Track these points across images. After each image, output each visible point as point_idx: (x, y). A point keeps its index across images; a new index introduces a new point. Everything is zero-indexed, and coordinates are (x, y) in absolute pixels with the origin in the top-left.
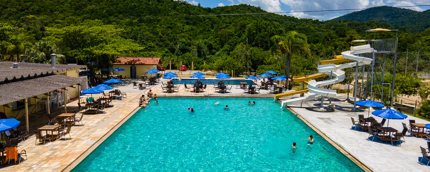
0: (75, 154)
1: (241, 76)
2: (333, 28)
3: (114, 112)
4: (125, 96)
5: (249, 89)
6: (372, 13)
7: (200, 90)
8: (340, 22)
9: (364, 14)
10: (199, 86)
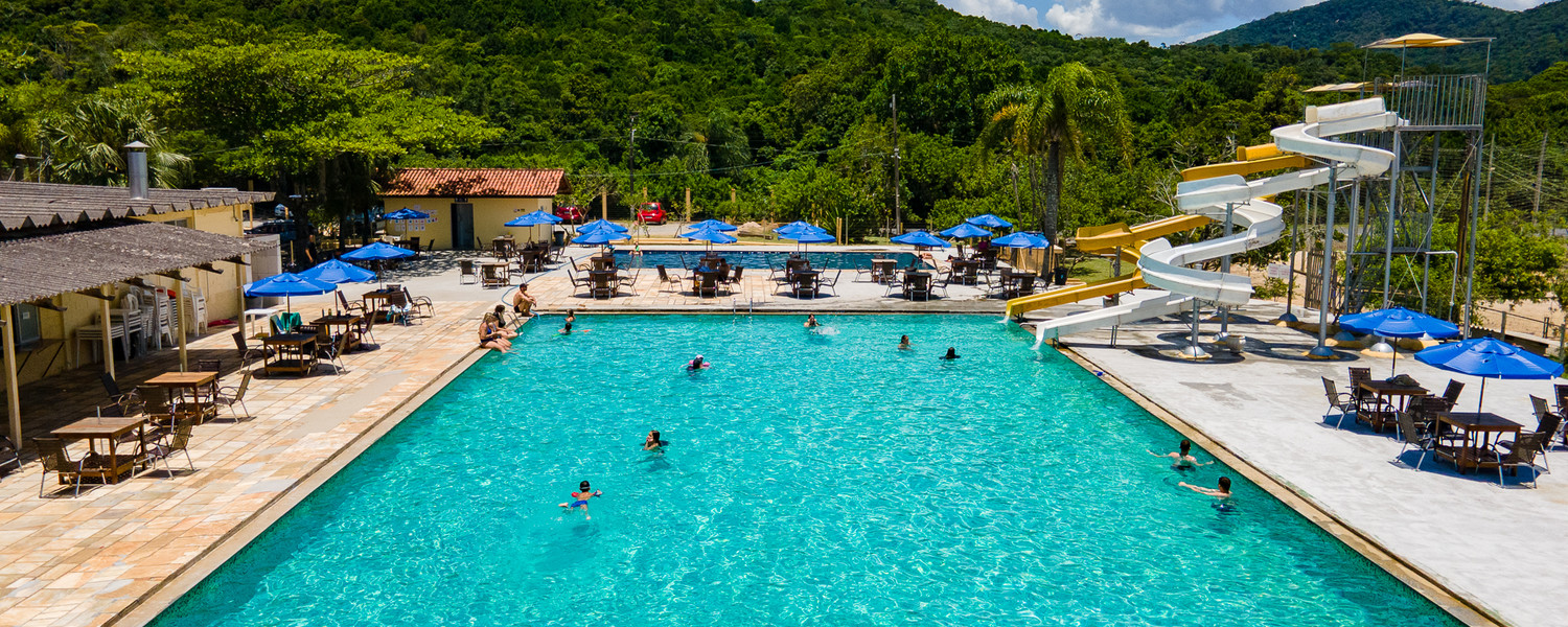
0: (203, 531)
1: (872, 239)
2: (1200, 71)
3: (381, 367)
4: (424, 310)
5: (907, 281)
6: (1341, 19)
7: (717, 288)
8: (1225, 49)
9: (1310, 20)
10: (713, 273)
